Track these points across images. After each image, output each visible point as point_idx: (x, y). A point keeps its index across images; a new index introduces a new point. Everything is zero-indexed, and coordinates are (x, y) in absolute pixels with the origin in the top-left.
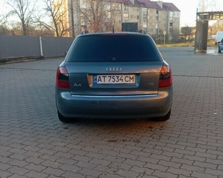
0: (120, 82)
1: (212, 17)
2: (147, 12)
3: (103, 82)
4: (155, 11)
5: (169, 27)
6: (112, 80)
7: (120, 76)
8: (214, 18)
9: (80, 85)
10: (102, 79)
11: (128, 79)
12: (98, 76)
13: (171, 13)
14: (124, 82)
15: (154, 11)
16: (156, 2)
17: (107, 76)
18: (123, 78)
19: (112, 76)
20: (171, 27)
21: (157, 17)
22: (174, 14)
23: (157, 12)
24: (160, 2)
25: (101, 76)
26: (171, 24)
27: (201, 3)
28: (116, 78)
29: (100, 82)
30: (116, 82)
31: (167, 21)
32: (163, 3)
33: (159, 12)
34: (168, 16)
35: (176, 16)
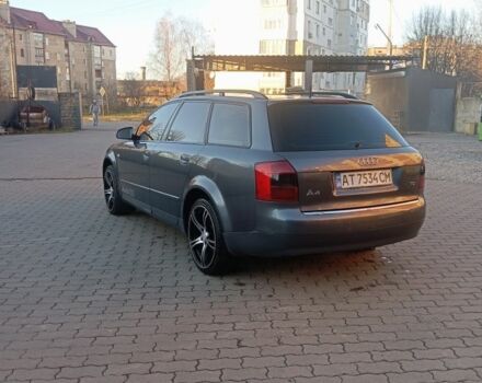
0: (375, 183)
1: (211, 65)
2: (44, 44)
3: (351, 186)
4: (61, 42)
5: (95, 79)
6: (363, 180)
7: (373, 173)
8: (214, 67)
9: (318, 192)
10: (349, 179)
11: (383, 177)
12: (342, 175)
13: (96, 50)
14: (380, 183)
15: (58, 42)
16: (60, 23)
17: (356, 173)
18: (377, 176)
19: (362, 173)
20: (99, 79)
21: (68, 55)
22: (102, 52)
23: (67, 46)
24: (69, 23)
25: (347, 174)
26: (99, 72)
27: (162, 35)
28: (368, 176)
29: (346, 186)
30: (368, 184)
31: (90, 65)
32: (77, 26)
33: (70, 43)
34: (90, 56)
35: (107, 56)
